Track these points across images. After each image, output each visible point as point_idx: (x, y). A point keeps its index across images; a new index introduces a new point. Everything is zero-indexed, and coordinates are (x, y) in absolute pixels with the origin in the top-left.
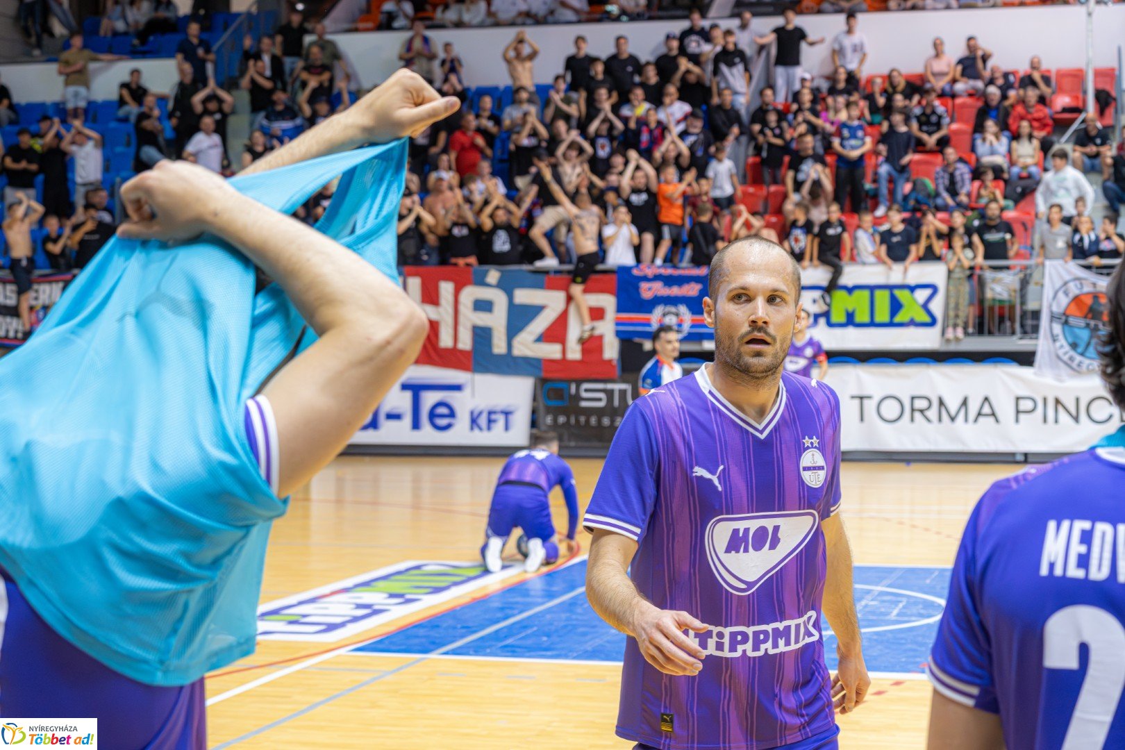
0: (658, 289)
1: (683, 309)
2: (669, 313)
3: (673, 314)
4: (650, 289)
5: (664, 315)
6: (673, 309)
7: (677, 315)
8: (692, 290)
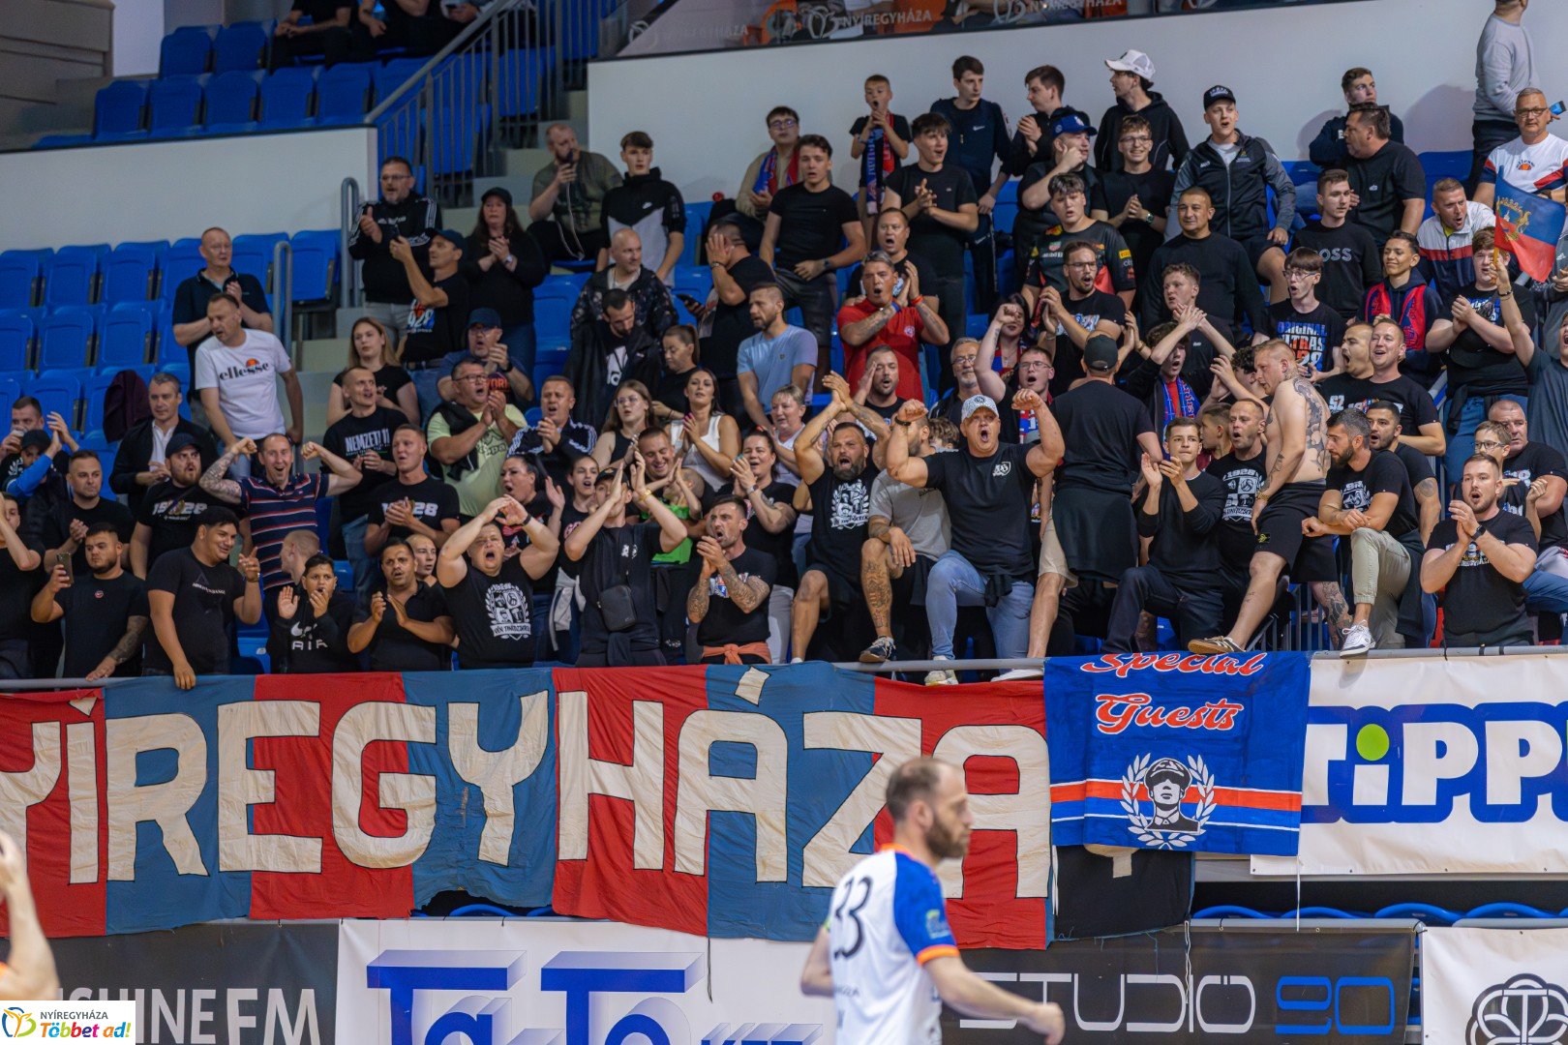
0: (1140, 709)
1: (1198, 766)
2: (1160, 778)
3: (1175, 778)
4: (1118, 709)
5: (1152, 781)
6: (1174, 767)
7: (1182, 781)
8: (1221, 716)
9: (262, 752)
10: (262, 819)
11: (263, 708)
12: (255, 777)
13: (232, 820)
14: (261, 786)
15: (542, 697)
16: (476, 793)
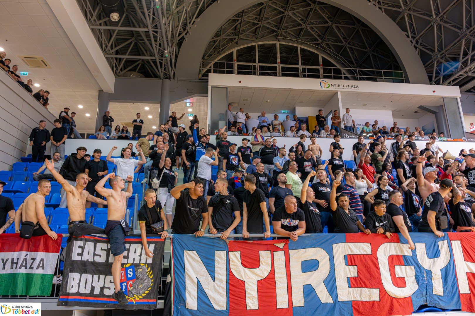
9: (351, 260)
10: (354, 283)
11: (350, 245)
12: (349, 268)
13: (342, 284)
14: (353, 271)
15: (446, 242)
16: (429, 273)
